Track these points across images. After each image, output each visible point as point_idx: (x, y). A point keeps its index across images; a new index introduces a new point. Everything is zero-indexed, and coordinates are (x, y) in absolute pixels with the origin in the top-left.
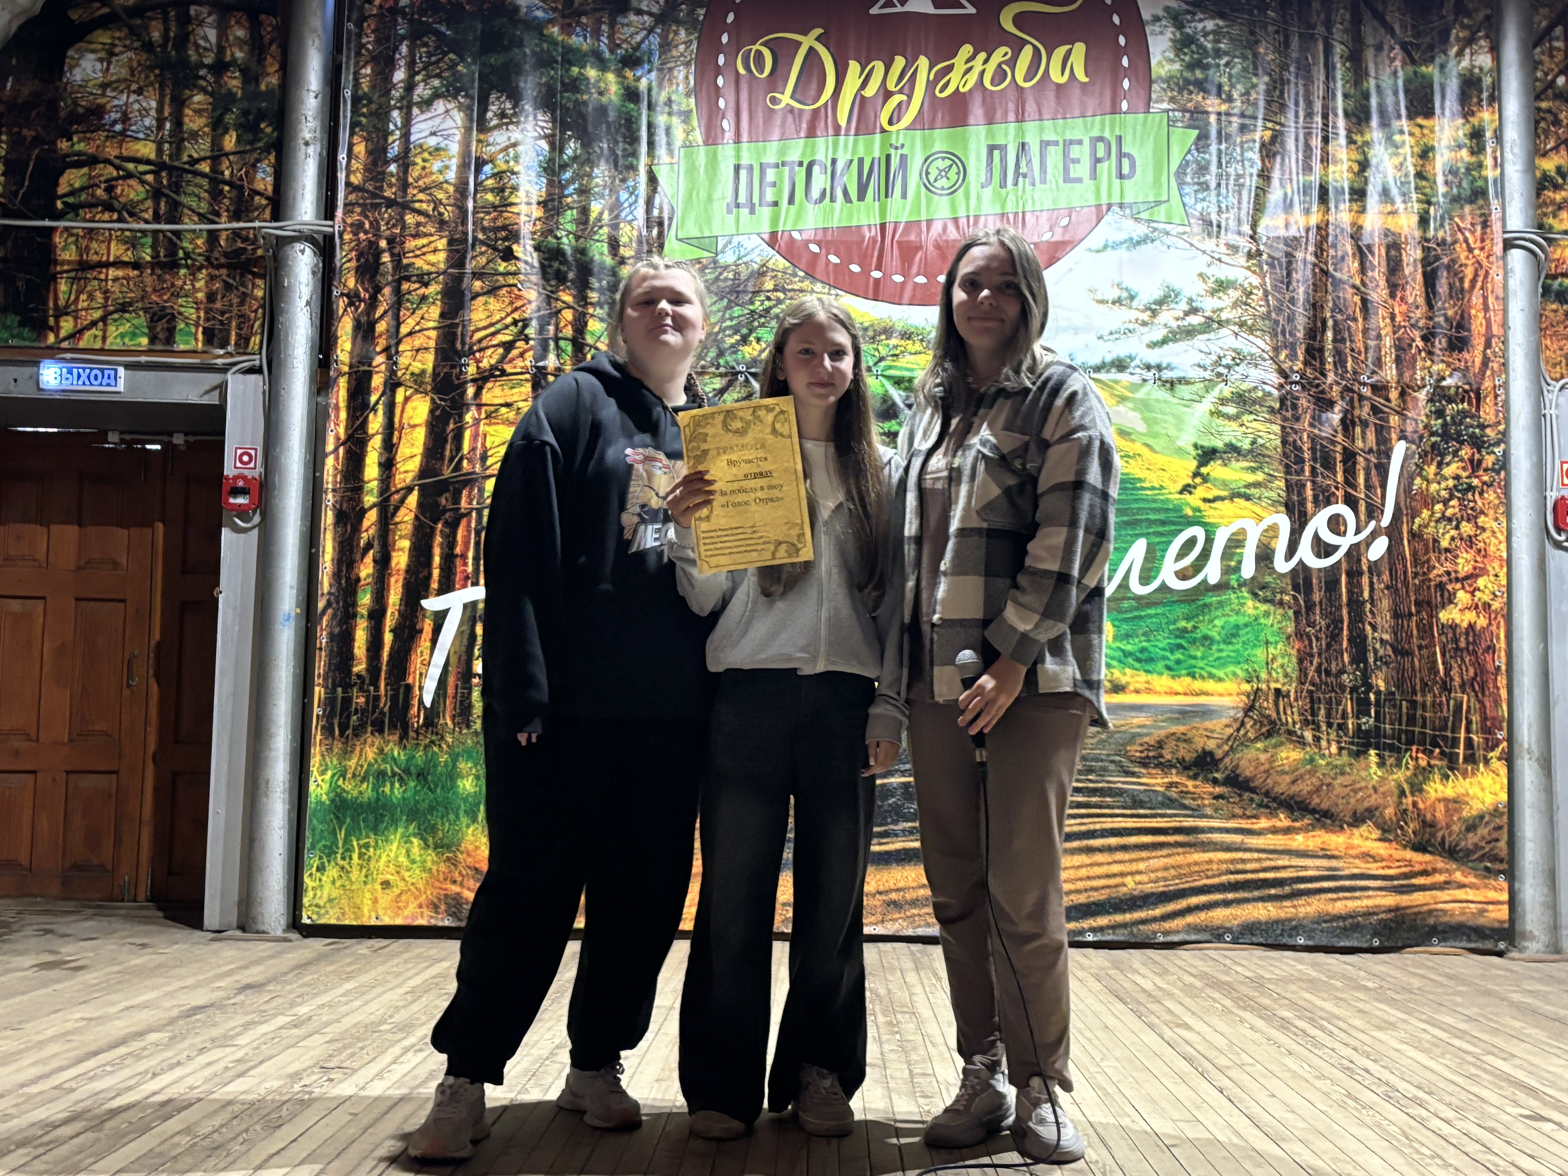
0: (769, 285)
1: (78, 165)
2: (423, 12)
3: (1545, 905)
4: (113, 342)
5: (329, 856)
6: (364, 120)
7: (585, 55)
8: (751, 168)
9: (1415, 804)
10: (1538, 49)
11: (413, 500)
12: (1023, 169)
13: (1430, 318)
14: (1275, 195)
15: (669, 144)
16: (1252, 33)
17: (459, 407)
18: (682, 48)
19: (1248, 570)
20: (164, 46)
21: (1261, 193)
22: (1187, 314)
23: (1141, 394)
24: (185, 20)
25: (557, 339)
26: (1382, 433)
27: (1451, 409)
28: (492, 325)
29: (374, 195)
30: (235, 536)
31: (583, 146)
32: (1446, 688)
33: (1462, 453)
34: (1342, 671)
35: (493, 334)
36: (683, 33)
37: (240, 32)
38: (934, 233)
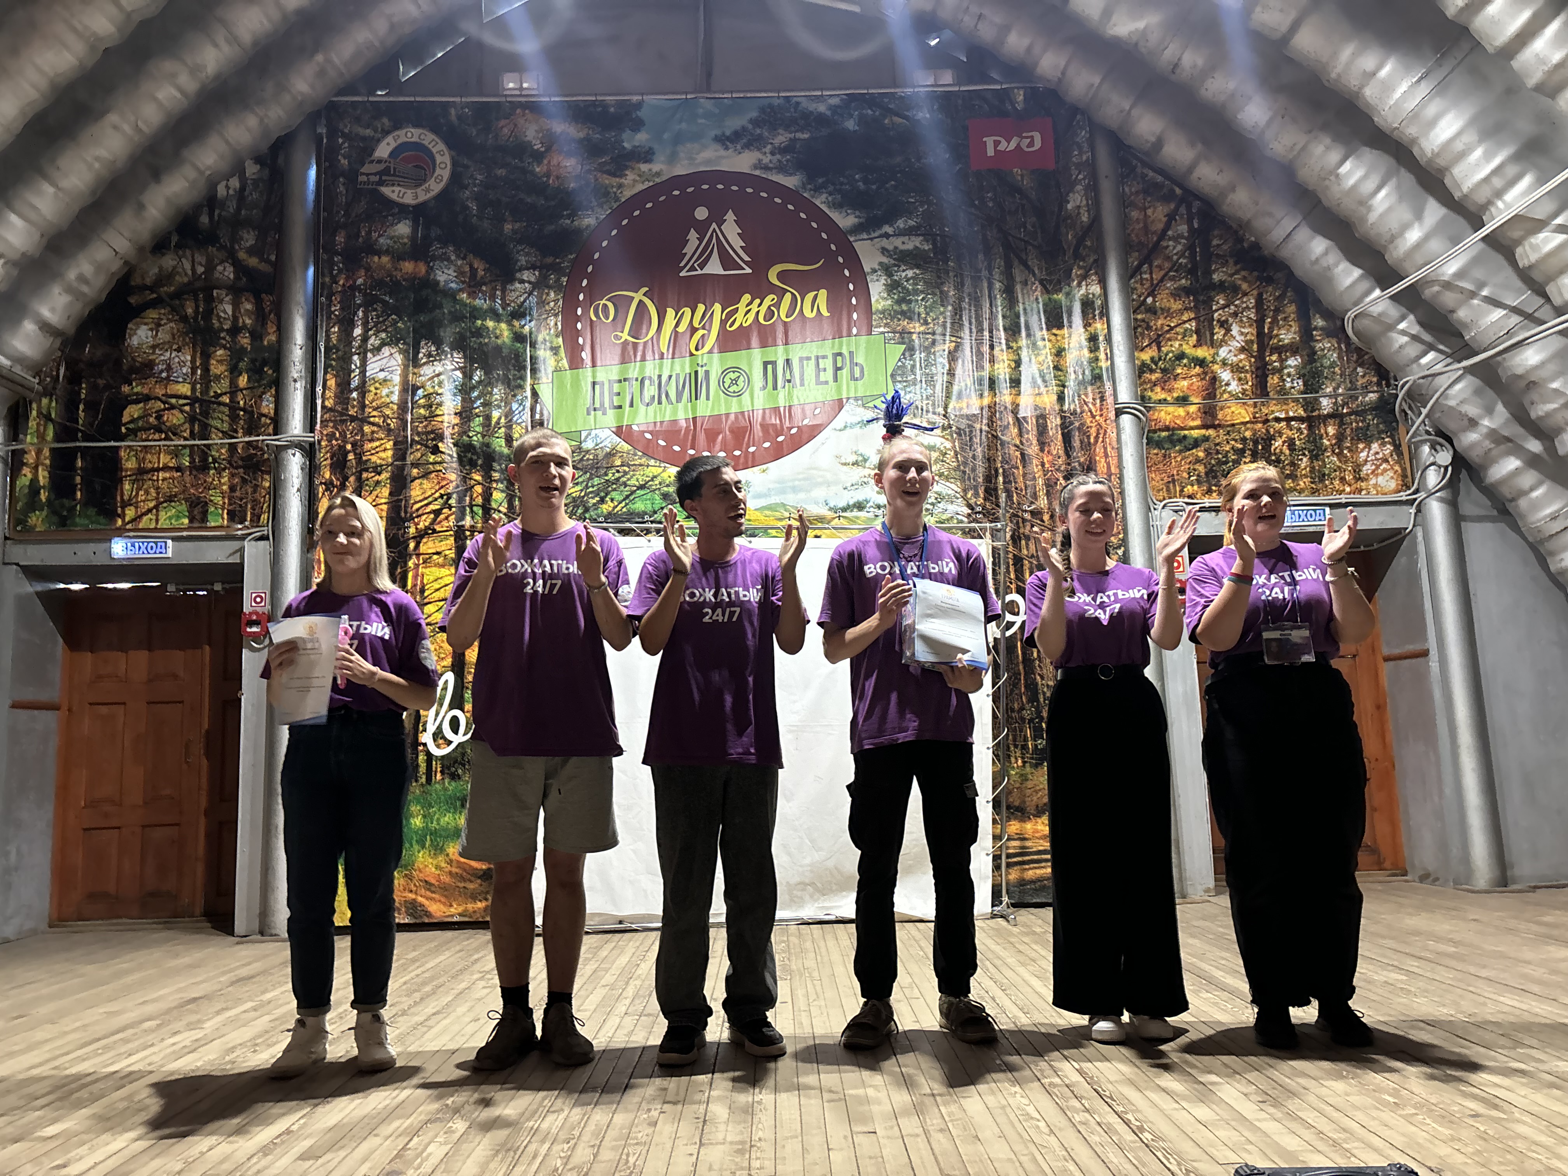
0: (618, 462)
1: (137, 402)
2: (372, 288)
4: (163, 523)
6: (334, 363)
7: (486, 311)
8: (603, 384)
10: (1132, 280)
12: (788, 377)
13: (1069, 464)
14: (959, 387)
15: (545, 370)
16: (939, 277)
17: (405, 556)
20: (195, 319)
21: (950, 383)
24: (210, 299)
25: (471, 506)
28: (426, 498)
29: (342, 414)
30: (252, 654)
31: (486, 373)
34: (1022, 708)
35: (427, 505)
36: (552, 294)
37: (248, 307)
38: (729, 422)
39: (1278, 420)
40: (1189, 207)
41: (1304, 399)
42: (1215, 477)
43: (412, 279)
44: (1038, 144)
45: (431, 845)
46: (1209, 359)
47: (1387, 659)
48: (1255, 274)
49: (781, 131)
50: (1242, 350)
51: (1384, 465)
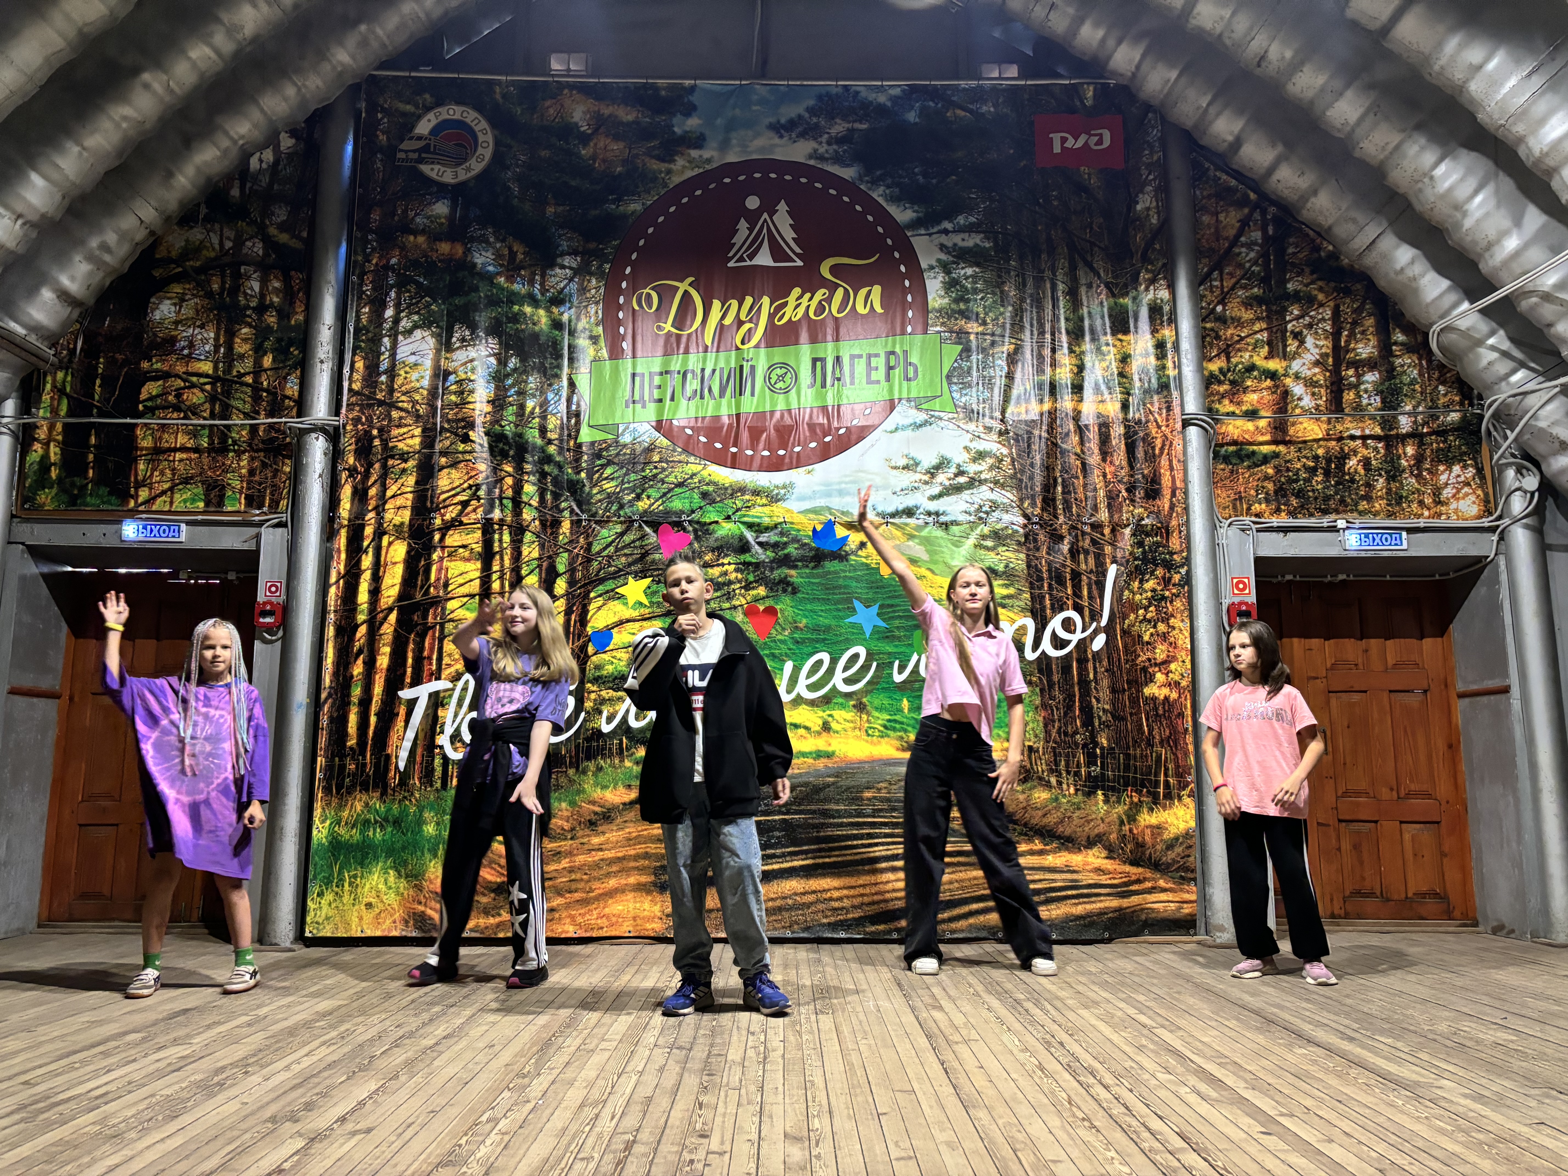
0: (656, 458)
1: (155, 379)
2: (406, 268)
4: (178, 506)
5: (327, 884)
6: (363, 345)
7: (524, 297)
8: (643, 375)
9: (1131, 831)
10: (1202, 287)
11: (393, 617)
12: (838, 375)
13: (1132, 476)
14: (1018, 391)
15: (584, 359)
16: (1000, 277)
17: (429, 548)
18: (593, 291)
20: (221, 294)
21: (1008, 388)
22: (956, 475)
23: (925, 533)
24: (237, 276)
25: (501, 498)
26: (1099, 558)
27: (1148, 541)
28: (453, 489)
30: (264, 646)
31: (521, 361)
32: (1150, 744)
33: (1157, 572)
34: (1076, 732)
35: (454, 496)
36: (594, 281)
37: (277, 284)
38: (774, 420)
39: (1353, 438)
40: (1264, 213)
41: (1382, 417)
42: (1285, 496)
43: (449, 260)
44: (1107, 142)
46: (1281, 371)
47: (1462, 696)
48: (1333, 284)
49: (838, 121)
50: (1317, 363)
51: (1466, 489)
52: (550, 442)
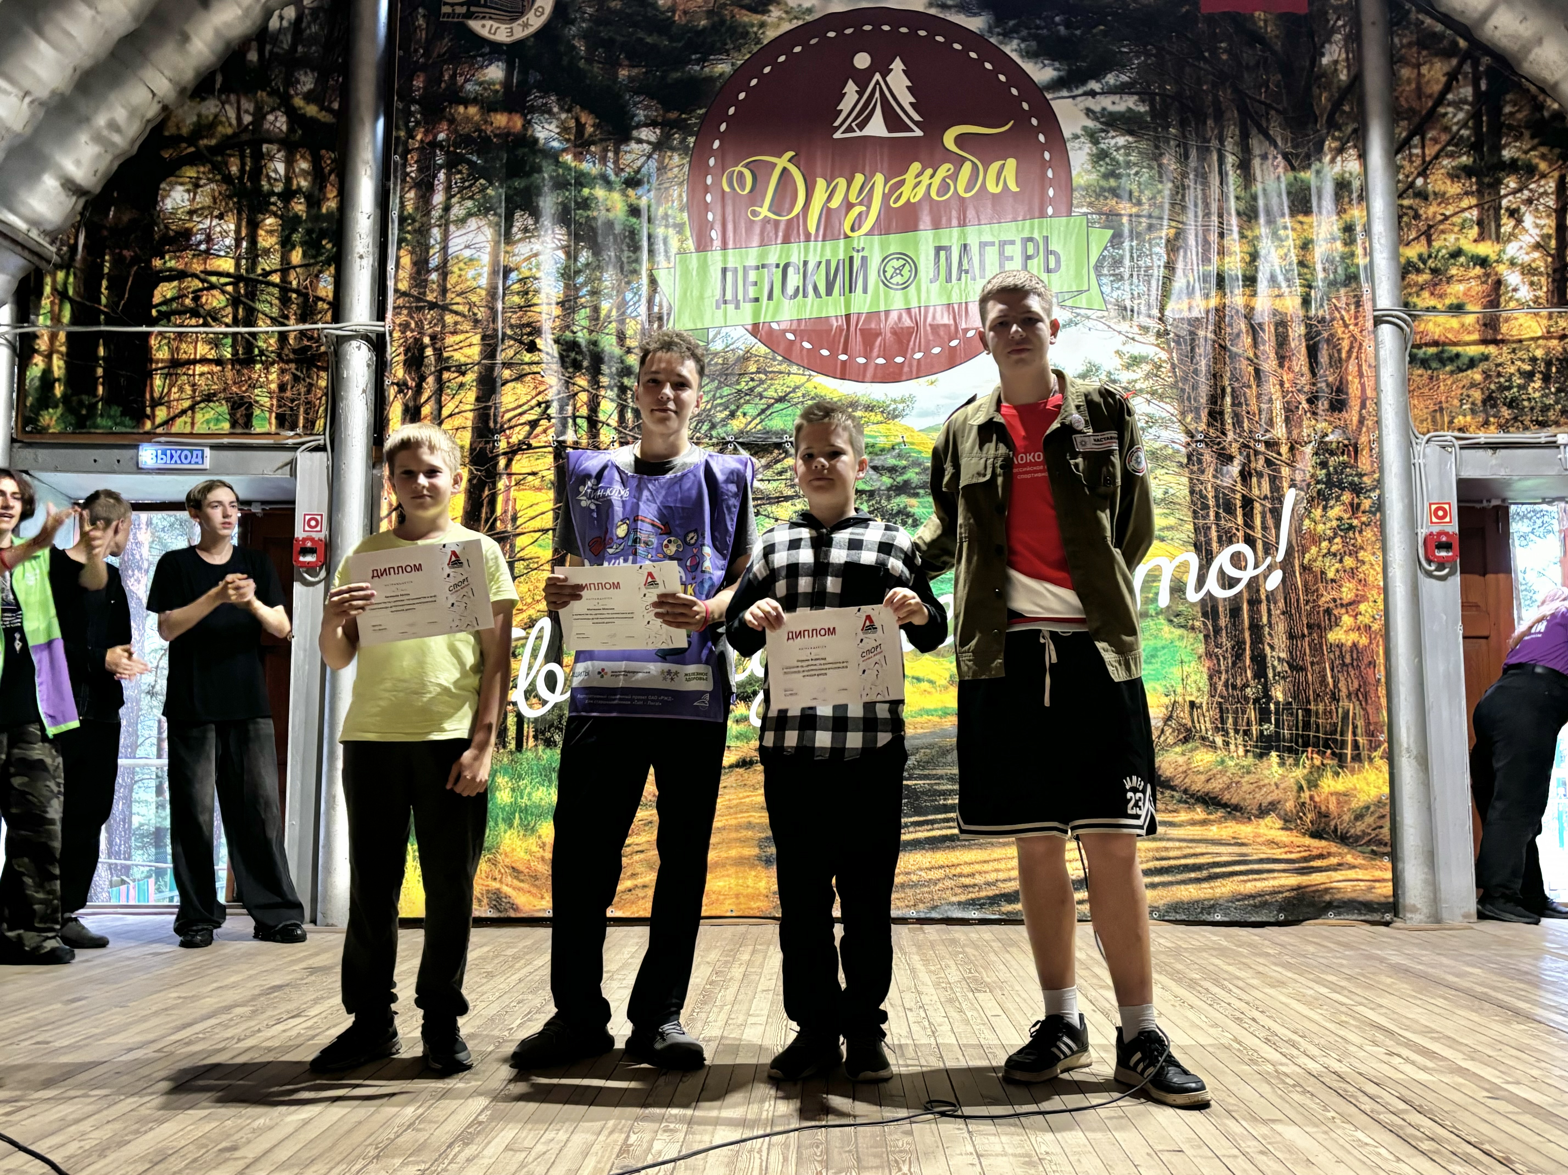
0: (753, 368)
1: (169, 279)
2: (457, 145)
3: (1426, 881)
4: (200, 428)
6: (409, 237)
7: (595, 178)
8: (735, 270)
9: (1311, 798)
10: (1399, 156)
12: (965, 266)
13: (1314, 384)
14: (1179, 283)
15: (666, 252)
16: (1157, 147)
17: (492, 476)
18: (676, 170)
19: (1164, 600)
20: (241, 178)
21: (1167, 282)
24: (258, 156)
25: (574, 418)
26: (1274, 481)
27: (1332, 461)
28: (520, 406)
29: (418, 300)
30: (305, 588)
31: (594, 254)
32: (1335, 698)
33: (1344, 498)
34: (1246, 686)
35: (521, 414)
36: (676, 158)
37: (304, 165)
38: (891, 321)
40: (1475, 65)
42: (1494, 406)
43: (505, 134)
45: (521, 824)
46: (1493, 257)
48: (1557, 151)
50: (1537, 246)
52: (629, 351)
